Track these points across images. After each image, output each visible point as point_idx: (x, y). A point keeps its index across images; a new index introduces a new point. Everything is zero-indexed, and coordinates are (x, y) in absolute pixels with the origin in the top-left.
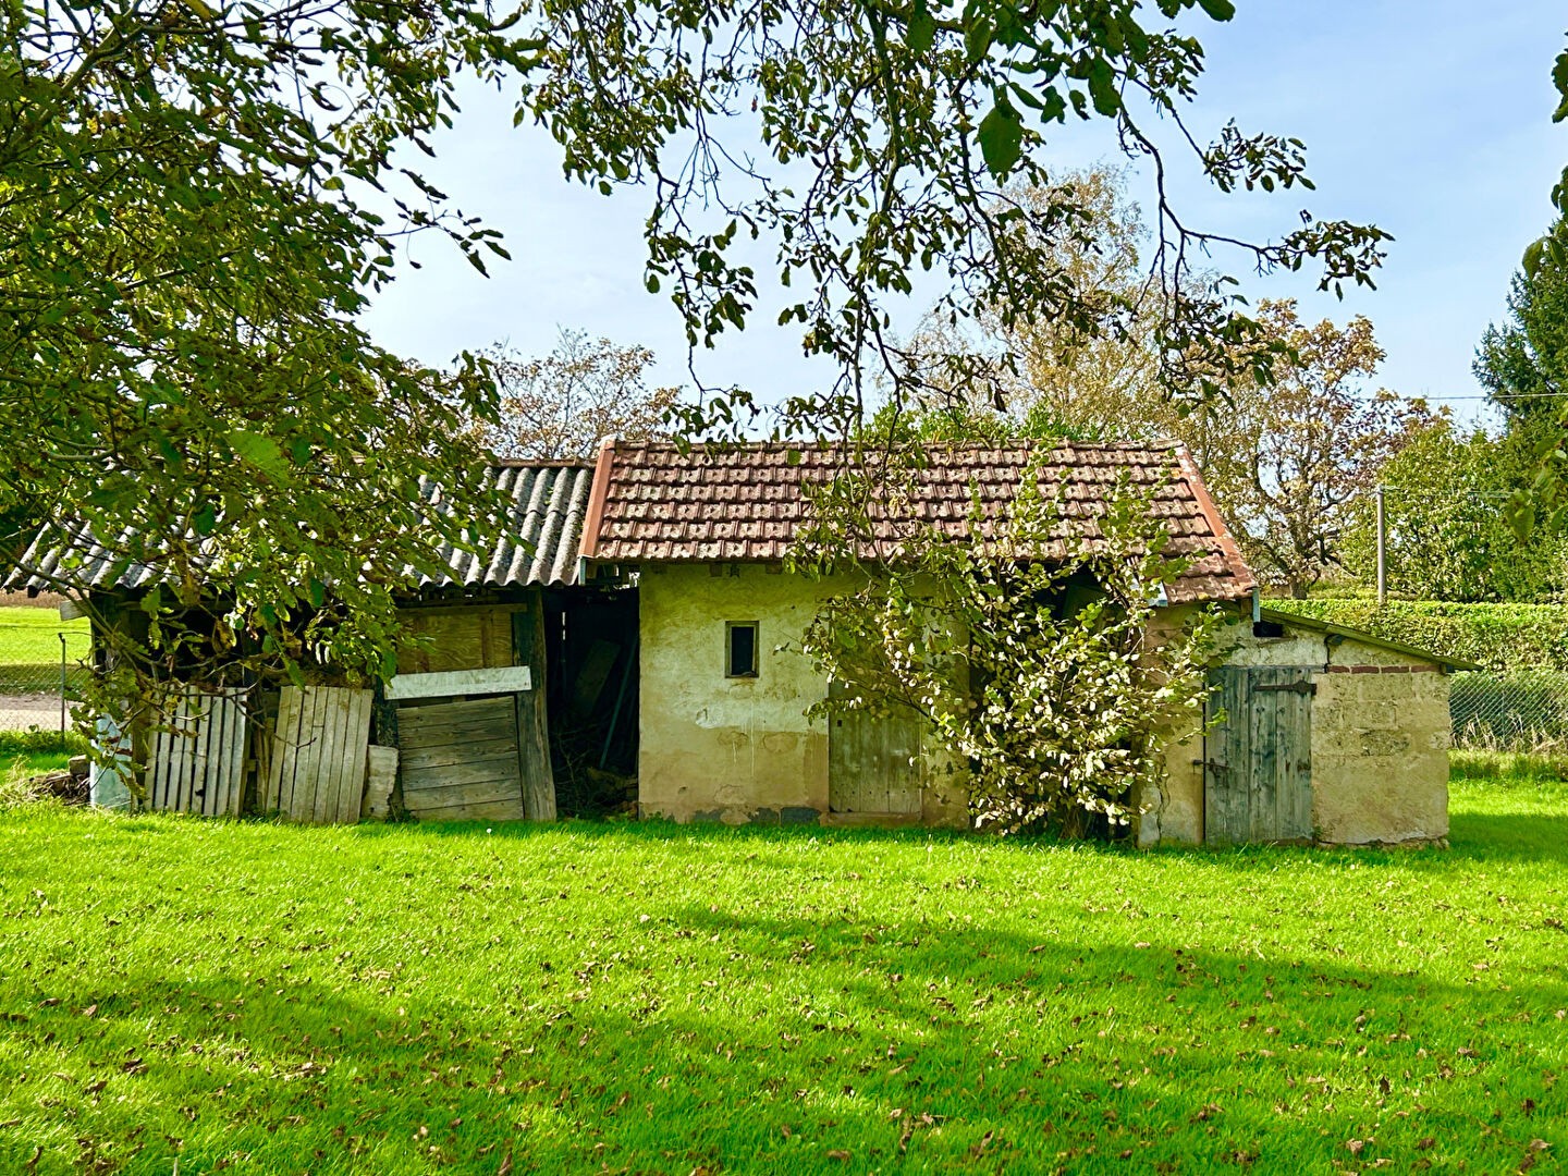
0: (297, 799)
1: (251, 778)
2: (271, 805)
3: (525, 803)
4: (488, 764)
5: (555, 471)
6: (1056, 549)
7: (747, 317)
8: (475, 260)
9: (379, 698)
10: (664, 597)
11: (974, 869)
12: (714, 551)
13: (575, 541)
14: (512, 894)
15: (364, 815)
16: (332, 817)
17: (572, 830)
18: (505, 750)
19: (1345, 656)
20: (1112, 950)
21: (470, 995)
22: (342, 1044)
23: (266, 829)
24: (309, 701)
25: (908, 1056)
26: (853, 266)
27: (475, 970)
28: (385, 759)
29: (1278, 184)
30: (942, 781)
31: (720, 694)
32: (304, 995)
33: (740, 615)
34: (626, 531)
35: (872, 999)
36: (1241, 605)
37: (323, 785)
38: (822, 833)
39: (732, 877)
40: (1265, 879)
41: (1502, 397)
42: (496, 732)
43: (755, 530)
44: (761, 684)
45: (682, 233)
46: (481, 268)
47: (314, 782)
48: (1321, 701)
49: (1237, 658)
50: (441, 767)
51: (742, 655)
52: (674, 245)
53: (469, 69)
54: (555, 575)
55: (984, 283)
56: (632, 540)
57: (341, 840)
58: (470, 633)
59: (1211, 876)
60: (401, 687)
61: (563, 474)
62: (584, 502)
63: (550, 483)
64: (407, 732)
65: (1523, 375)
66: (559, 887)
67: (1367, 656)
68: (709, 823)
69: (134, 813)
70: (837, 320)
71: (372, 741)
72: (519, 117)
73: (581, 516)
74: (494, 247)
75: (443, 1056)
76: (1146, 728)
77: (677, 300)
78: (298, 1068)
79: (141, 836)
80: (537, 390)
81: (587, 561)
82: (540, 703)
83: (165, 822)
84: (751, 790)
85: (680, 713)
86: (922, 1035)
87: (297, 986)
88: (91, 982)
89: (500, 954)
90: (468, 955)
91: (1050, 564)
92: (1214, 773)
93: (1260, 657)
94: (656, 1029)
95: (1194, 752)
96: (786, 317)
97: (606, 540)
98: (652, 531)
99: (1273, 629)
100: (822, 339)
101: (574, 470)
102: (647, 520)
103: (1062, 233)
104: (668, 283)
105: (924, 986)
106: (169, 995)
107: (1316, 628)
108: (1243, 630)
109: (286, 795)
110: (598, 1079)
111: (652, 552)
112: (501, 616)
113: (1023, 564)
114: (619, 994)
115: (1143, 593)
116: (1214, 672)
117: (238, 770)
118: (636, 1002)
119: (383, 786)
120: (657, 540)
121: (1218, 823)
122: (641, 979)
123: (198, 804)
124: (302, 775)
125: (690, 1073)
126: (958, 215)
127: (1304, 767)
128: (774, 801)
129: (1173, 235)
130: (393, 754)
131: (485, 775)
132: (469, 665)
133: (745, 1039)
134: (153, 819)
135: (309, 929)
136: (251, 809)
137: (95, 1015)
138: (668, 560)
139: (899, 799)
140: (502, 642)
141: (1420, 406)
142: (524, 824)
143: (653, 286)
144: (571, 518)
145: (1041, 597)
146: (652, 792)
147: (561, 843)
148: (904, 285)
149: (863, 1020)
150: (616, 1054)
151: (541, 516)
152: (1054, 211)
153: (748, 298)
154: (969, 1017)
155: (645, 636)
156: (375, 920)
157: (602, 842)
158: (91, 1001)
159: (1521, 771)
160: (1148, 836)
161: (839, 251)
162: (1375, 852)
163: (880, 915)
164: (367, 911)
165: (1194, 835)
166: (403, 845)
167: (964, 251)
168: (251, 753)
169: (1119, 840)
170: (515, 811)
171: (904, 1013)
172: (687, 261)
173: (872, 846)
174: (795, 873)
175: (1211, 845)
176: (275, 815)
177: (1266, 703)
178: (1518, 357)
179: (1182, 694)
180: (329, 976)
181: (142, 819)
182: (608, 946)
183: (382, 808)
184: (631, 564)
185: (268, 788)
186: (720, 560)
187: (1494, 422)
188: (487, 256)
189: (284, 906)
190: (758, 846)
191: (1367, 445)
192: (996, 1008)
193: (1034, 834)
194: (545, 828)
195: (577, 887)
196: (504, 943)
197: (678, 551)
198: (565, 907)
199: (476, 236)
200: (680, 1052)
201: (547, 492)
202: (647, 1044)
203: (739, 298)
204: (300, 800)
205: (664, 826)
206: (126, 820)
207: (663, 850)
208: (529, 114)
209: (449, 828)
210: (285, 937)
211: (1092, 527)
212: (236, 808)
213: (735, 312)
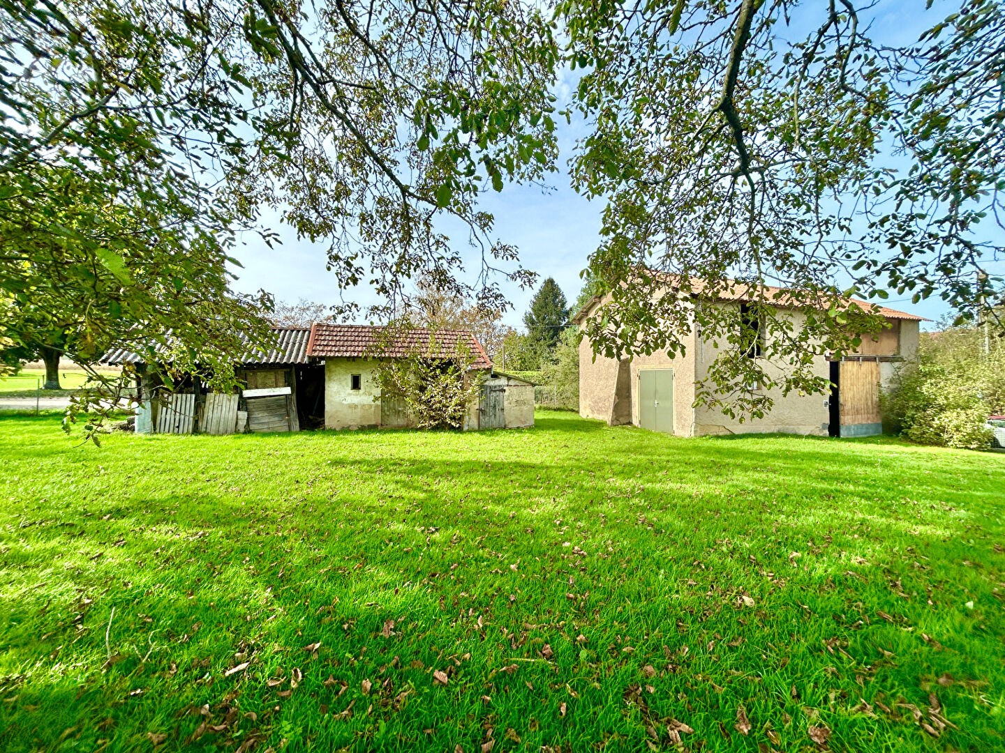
0: (213, 428)
1: (196, 422)
2: (203, 430)
3: (289, 426)
4: (277, 415)
5: (298, 331)
6: (443, 356)
7: (359, 282)
8: (268, 242)
9: (241, 396)
10: (332, 367)
11: (424, 440)
12: (348, 354)
13: (305, 351)
14: (285, 456)
15: (237, 432)
16: (226, 432)
17: (306, 434)
18: (283, 411)
19: (512, 382)
20: (467, 462)
21: (269, 495)
22: (218, 520)
23: (200, 437)
24: (217, 398)
25: (421, 504)
26: (394, 269)
27: (271, 484)
28: (243, 415)
29: (510, 258)
30: (412, 416)
31: (350, 394)
32: (205, 500)
33: (355, 372)
34: (321, 348)
35: (405, 485)
36: (489, 370)
37: (222, 423)
38: (380, 431)
39: (355, 447)
40: (497, 438)
41: (528, 327)
42: (280, 406)
43: (360, 349)
44: (361, 391)
45: (340, 254)
46: (270, 246)
47: (219, 423)
48: (506, 393)
49: (487, 383)
50: (262, 417)
51: (356, 384)
52: (337, 258)
53: (266, 203)
54: (299, 361)
55: (431, 278)
56: (323, 351)
57: (228, 440)
58: (271, 377)
59: (484, 438)
60: (247, 393)
61: (301, 332)
62: (308, 340)
63: (297, 334)
64: (250, 407)
65: (533, 322)
66: (300, 453)
67: (517, 382)
68: (346, 430)
69: (151, 434)
70: (387, 285)
71: (239, 409)
72: (282, 220)
73: (307, 344)
74: (276, 240)
75: (258, 521)
76: (465, 401)
77: (337, 274)
78: (197, 534)
79: (153, 442)
80: (293, 314)
81: (309, 357)
82: (294, 397)
83: (164, 437)
84: (359, 420)
85: (337, 400)
86: (422, 496)
87: (203, 497)
88: (111, 504)
89: (280, 478)
90: (269, 480)
91: (442, 359)
92: (482, 412)
93: (492, 383)
94: (338, 503)
95: (477, 407)
96: (372, 282)
97: (315, 351)
98: (329, 348)
99: (495, 376)
100: (383, 289)
101: (304, 331)
102: (327, 345)
103: (455, 265)
104: (334, 269)
105: (420, 480)
106: (148, 505)
107: (505, 376)
108: (489, 376)
109: (209, 427)
110: (317, 526)
111: (329, 354)
112: (281, 373)
113: (433, 360)
114: (321, 491)
115: (465, 367)
116: (482, 386)
117: (191, 419)
118: (329, 493)
119: (242, 423)
120: (331, 351)
121: (482, 424)
122: (330, 484)
123: (177, 430)
124: (214, 421)
125: (350, 520)
126: (425, 257)
127: (503, 410)
128: (366, 424)
129: (485, 268)
130: (246, 413)
131: (276, 419)
132: (271, 387)
133: (368, 504)
134: (159, 436)
135: (211, 473)
136: (196, 431)
137: (109, 519)
138: (334, 357)
139: (401, 421)
140: (282, 380)
141: (510, 328)
142: (289, 432)
143: (329, 269)
144: (304, 344)
145: (438, 367)
146: (328, 422)
147: (301, 438)
148: (409, 276)
149: (403, 492)
150: (323, 514)
151: (294, 344)
152: (453, 259)
153: (361, 276)
154: (434, 488)
155: (326, 378)
156: (236, 468)
157: (316, 437)
158: (110, 512)
159: (540, 408)
160: (466, 428)
161: (389, 265)
162: (519, 430)
163: (401, 456)
164: (234, 465)
165: (477, 428)
166: (249, 441)
167: (426, 268)
168: (196, 412)
169: (459, 430)
170: (286, 429)
171: (415, 489)
172: (342, 263)
173: (394, 435)
174: (374, 444)
175: (481, 430)
176: (206, 433)
177: (494, 394)
178: (531, 318)
179: (474, 392)
180: (215, 492)
181: (155, 436)
182: (318, 472)
183: (242, 430)
184: (322, 358)
185: (202, 425)
186: (350, 357)
187: (527, 332)
188: (273, 242)
189: (202, 466)
190: (362, 436)
191: (499, 336)
192: (442, 484)
193: (435, 429)
194: (296, 433)
195: (307, 452)
196: (283, 474)
197: (337, 354)
198: (303, 459)
199: (269, 235)
200: (345, 510)
201: (296, 337)
202: (334, 509)
203: (357, 276)
204: (214, 428)
205: (333, 432)
206: (149, 437)
207: (333, 439)
208: (286, 220)
209: (264, 435)
210: (201, 477)
211: (451, 350)
212: (191, 431)
213: (355, 281)
